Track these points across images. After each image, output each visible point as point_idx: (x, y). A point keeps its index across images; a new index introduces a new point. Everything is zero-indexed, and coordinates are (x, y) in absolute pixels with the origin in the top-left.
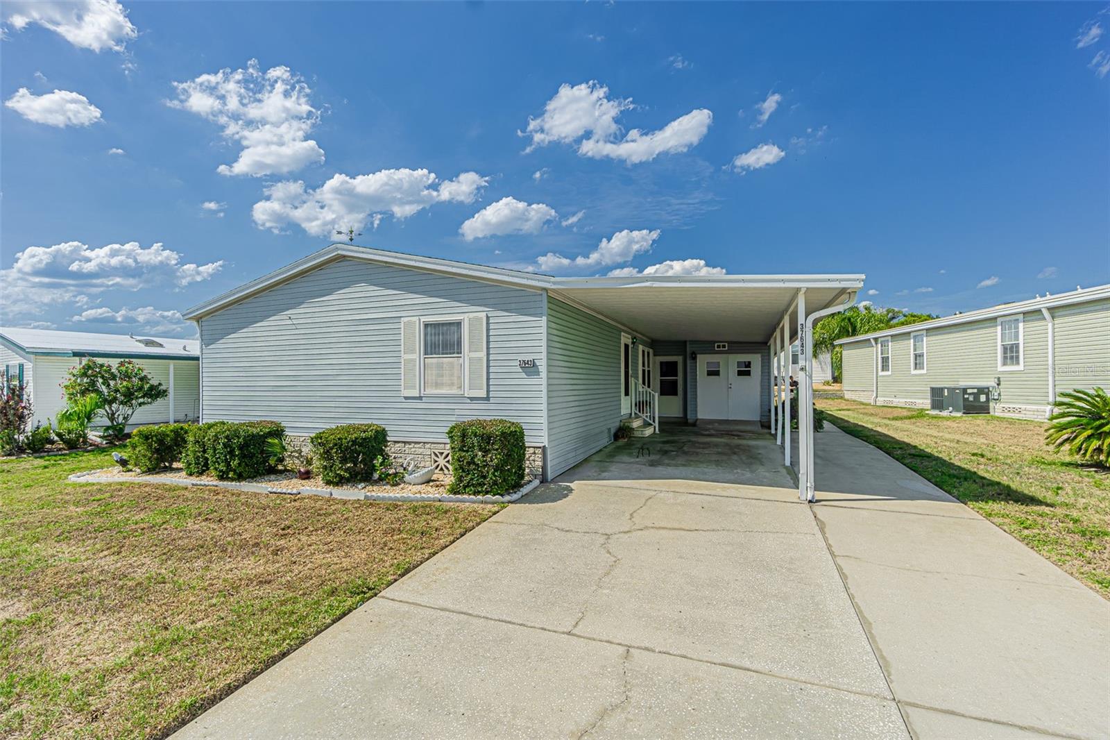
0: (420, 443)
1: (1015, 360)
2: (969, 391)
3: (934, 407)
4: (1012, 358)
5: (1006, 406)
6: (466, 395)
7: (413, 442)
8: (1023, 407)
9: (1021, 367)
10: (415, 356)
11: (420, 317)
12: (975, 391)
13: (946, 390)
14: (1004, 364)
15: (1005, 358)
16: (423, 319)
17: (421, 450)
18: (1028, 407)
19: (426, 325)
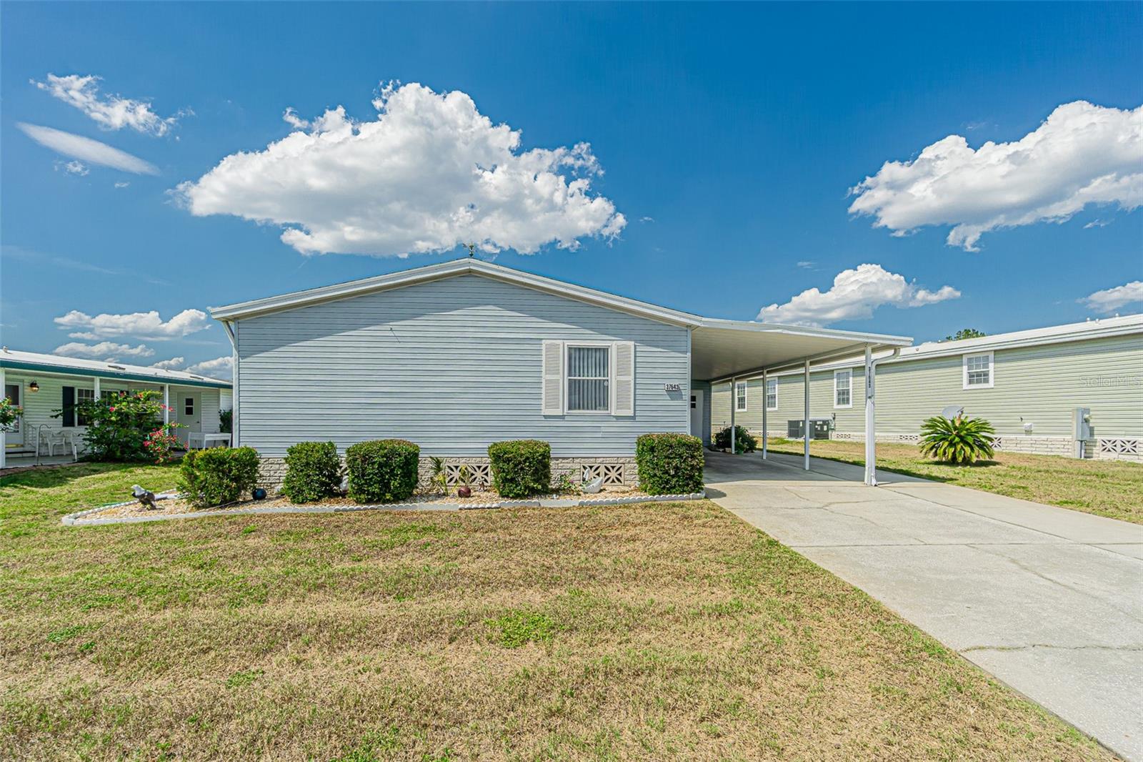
0: (569, 458)
1: (846, 401)
2: (818, 423)
3: (791, 435)
4: (843, 399)
5: (840, 433)
6: (613, 414)
7: (560, 458)
8: (852, 433)
9: (850, 406)
10: (559, 377)
11: (565, 341)
12: (821, 423)
13: (801, 423)
14: (839, 403)
15: (839, 400)
16: (568, 343)
17: (569, 465)
18: (855, 434)
19: (570, 349)
